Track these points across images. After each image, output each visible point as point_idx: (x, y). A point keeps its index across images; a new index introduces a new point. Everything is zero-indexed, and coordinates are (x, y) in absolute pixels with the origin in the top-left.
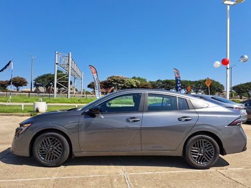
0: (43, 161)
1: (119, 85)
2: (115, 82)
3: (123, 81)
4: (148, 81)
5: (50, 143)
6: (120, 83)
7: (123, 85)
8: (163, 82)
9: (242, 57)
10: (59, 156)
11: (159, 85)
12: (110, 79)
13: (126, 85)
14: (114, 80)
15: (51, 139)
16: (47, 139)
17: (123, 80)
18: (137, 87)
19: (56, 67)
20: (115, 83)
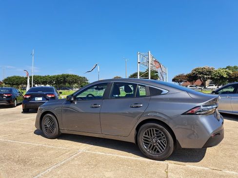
2: (200, 74)
5: (49, 122)
6: (206, 75)
7: (210, 76)
12: (194, 72)
13: (213, 76)
14: (199, 72)
17: (210, 71)
18: (228, 77)
19: (139, 66)
20: (200, 76)
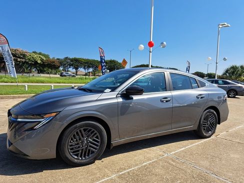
0: (76, 160)
1: (19, 60)
3: (24, 56)
4: (51, 58)
5: (84, 135)
6: (20, 58)
7: (24, 60)
8: (72, 60)
9: (162, 43)
10: (96, 149)
11: (67, 62)
13: (27, 61)
15: (85, 130)
16: (80, 131)
18: (42, 63)
